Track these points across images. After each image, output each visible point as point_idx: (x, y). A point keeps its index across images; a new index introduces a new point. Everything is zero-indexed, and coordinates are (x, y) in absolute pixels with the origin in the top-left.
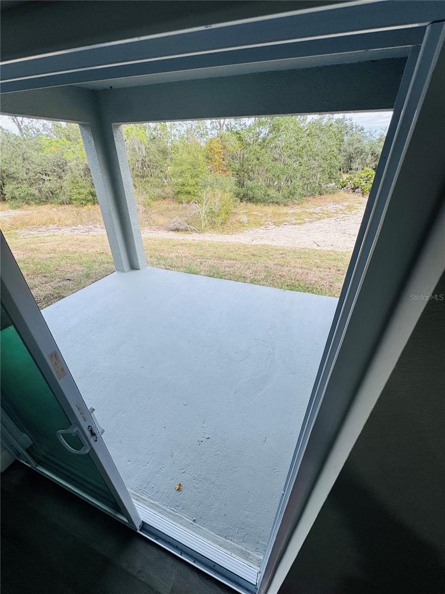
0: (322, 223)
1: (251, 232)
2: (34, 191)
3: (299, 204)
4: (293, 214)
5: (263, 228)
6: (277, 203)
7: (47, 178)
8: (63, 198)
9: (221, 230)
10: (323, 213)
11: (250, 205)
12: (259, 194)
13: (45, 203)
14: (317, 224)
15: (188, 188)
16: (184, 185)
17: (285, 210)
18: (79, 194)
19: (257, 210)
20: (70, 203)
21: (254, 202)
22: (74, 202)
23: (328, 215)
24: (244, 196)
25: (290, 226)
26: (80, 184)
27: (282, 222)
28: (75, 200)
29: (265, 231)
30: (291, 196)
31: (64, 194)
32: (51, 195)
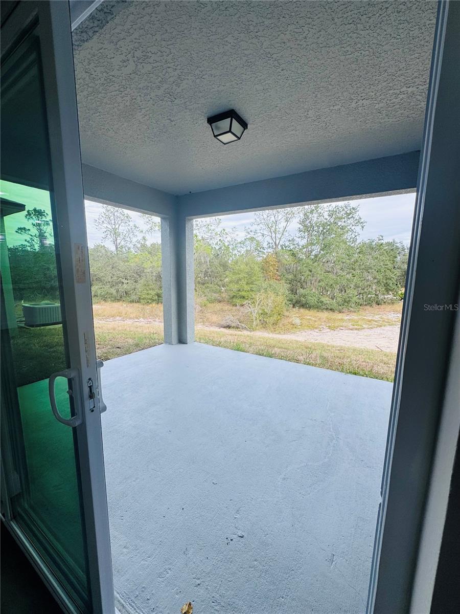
0: (384, 330)
1: (304, 334)
2: (113, 291)
3: (355, 312)
4: (349, 320)
5: (316, 330)
6: (331, 310)
7: (126, 281)
8: (134, 297)
9: (273, 330)
10: (383, 321)
11: (302, 310)
12: (312, 300)
13: (119, 300)
14: (379, 330)
15: (243, 293)
16: (239, 290)
17: (340, 316)
18: (148, 294)
19: (310, 314)
20: (138, 302)
21: (307, 308)
22: (142, 301)
23: (390, 323)
24: (296, 302)
25: (347, 331)
26: (150, 287)
27: (338, 327)
28: (143, 299)
29: (319, 334)
30: (346, 304)
31: (136, 294)
32: (125, 295)
